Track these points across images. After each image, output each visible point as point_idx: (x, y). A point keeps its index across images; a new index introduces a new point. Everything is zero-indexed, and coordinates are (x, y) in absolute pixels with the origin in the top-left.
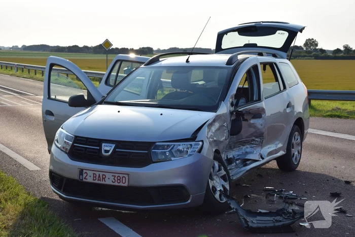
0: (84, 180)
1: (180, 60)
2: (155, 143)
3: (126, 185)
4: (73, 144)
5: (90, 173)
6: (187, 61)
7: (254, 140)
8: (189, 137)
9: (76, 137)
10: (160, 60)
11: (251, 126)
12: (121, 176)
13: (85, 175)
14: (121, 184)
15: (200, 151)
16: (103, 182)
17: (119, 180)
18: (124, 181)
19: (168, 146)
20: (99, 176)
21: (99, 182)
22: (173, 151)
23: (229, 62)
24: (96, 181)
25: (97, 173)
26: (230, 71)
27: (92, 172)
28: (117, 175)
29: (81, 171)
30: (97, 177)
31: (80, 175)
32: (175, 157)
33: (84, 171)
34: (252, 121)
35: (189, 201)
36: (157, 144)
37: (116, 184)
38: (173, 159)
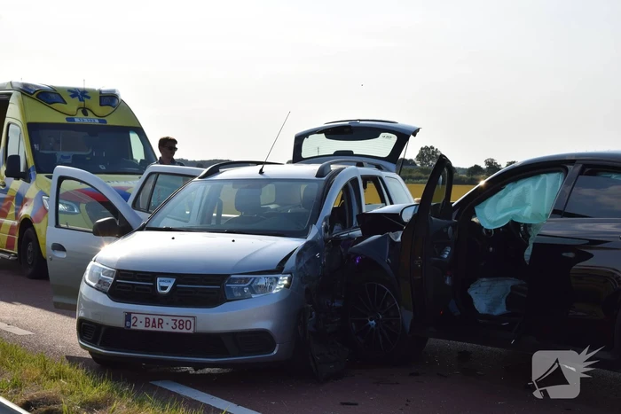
0: (132, 327)
2: (229, 275)
3: (191, 331)
4: (115, 280)
5: (141, 318)
6: (261, 172)
8: (275, 268)
9: (119, 271)
10: (221, 170)
12: (185, 319)
13: (133, 321)
14: (184, 331)
15: (288, 286)
16: (160, 329)
17: (182, 324)
18: (188, 327)
19: (246, 280)
20: (154, 321)
21: (154, 329)
22: (253, 285)
23: (320, 174)
24: (150, 329)
25: (151, 318)
26: (322, 185)
27: (144, 316)
28: (179, 319)
29: (128, 316)
30: (151, 323)
31: (126, 321)
32: (255, 293)
33: (133, 315)
35: (275, 352)
36: (232, 276)
37: (178, 330)
38: (253, 296)
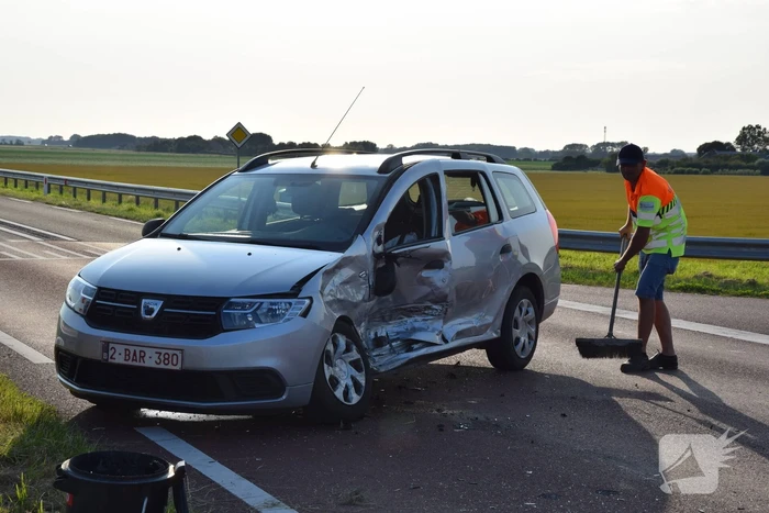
0: (110, 360)
1: (302, 164)
2: (229, 298)
3: (178, 367)
4: (95, 299)
5: (120, 349)
6: (313, 166)
7: (429, 308)
8: (288, 290)
9: (100, 288)
10: (270, 162)
11: (423, 281)
12: (170, 352)
13: (111, 353)
14: (170, 367)
15: (305, 314)
16: (142, 364)
17: (167, 359)
18: (175, 362)
19: (252, 305)
20: (135, 354)
21: (135, 363)
22: (259, 312)
23: (384, 168)
24: (130, 363)
25: (132, 349)
27: (125, 347)
28: (163, 351)
29: (106, 345)
30: (131, 355)
31: (103, 352)
32: (261, 322)
33: (111, 345)
34: (425, 274)
35: (284, 397)
36: (232, 300)
37: (162, 366)
38: (257, 325)
